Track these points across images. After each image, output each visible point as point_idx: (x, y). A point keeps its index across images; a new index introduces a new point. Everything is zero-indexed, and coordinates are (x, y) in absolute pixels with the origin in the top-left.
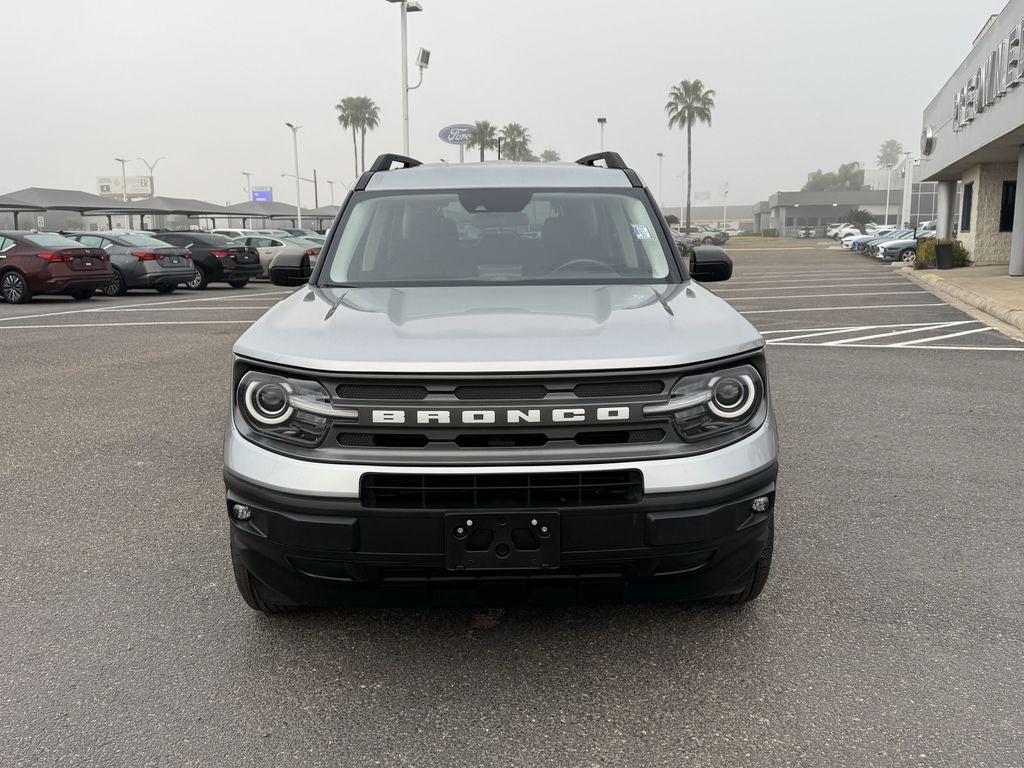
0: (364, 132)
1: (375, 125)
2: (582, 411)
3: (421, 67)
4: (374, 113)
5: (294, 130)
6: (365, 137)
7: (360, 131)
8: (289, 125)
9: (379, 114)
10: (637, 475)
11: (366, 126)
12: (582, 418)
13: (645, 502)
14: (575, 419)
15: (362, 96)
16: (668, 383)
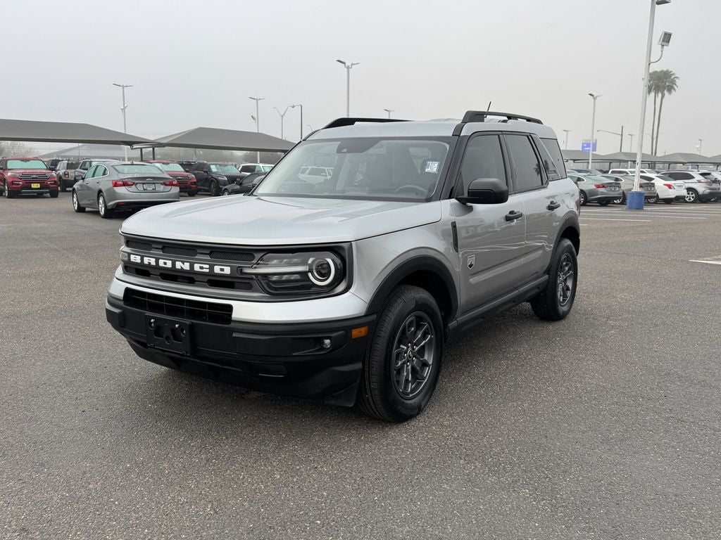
0: (663, 97)
1: (672, 90)
2: (207, 266)
3: (663, 46)
4: (673, 82)
5: (595, 99)
6: (664, 100)
7: (660, 95)
8: (591, 95)
9: (678, 82)
10: (230, 308)
11: (665, 92)
12: (208, 270)
13: (232, 325)
14: (204, 270)
15: (665, 69)
16: (258, 256)
